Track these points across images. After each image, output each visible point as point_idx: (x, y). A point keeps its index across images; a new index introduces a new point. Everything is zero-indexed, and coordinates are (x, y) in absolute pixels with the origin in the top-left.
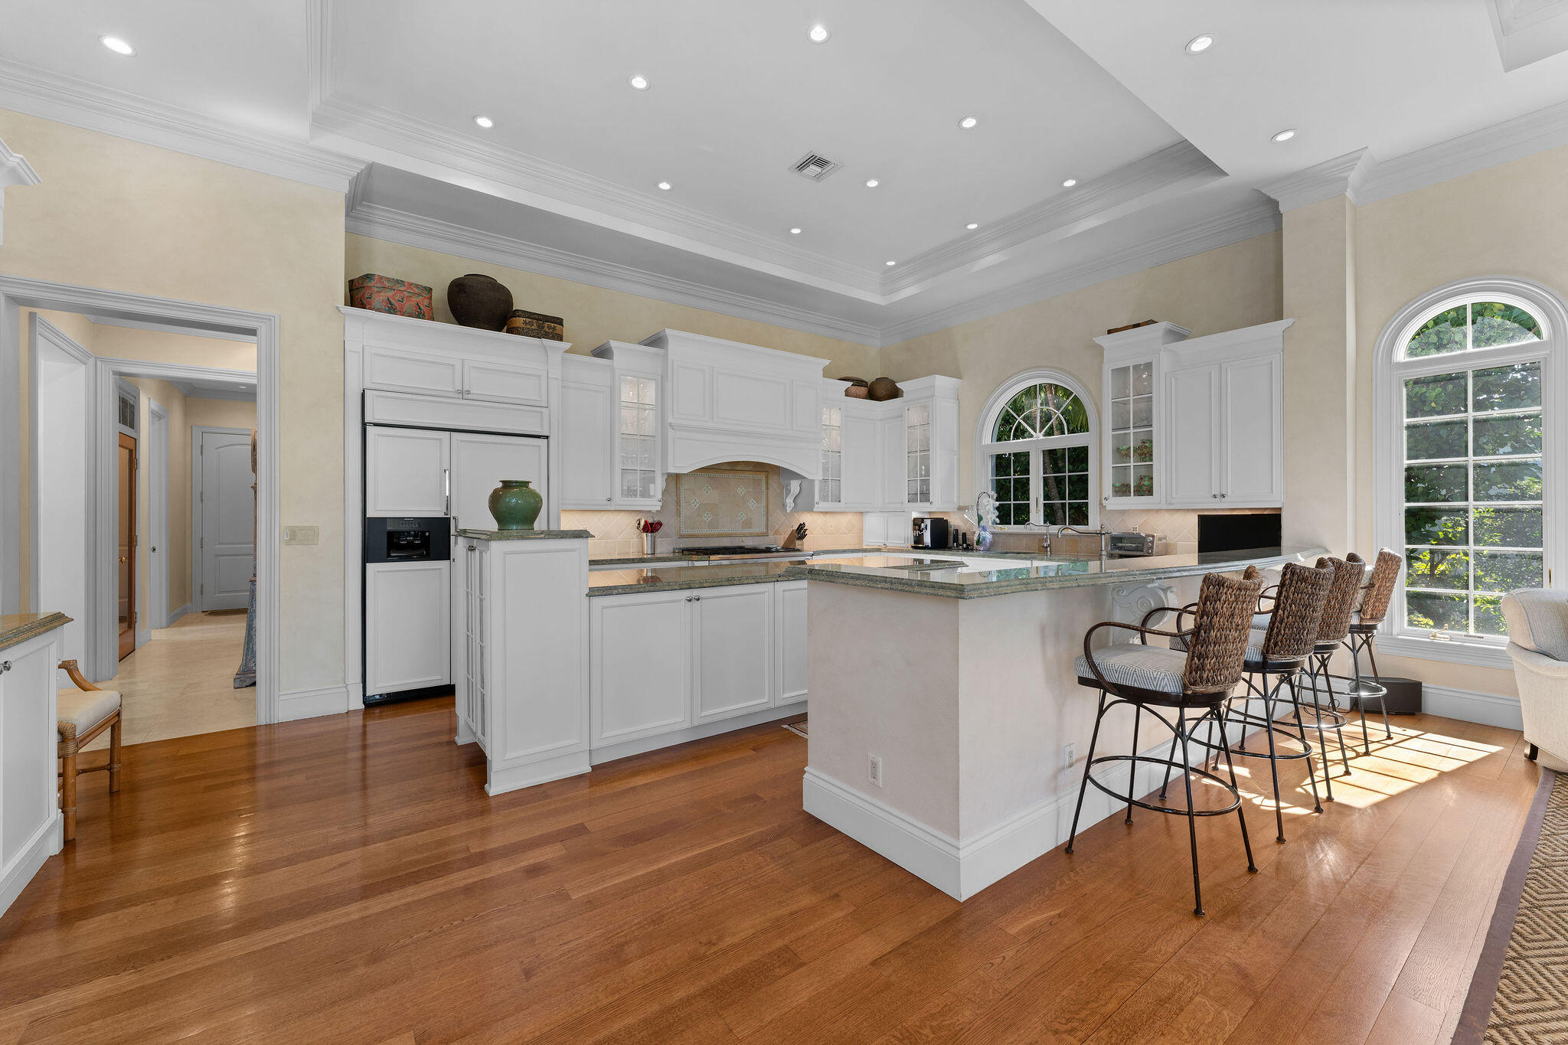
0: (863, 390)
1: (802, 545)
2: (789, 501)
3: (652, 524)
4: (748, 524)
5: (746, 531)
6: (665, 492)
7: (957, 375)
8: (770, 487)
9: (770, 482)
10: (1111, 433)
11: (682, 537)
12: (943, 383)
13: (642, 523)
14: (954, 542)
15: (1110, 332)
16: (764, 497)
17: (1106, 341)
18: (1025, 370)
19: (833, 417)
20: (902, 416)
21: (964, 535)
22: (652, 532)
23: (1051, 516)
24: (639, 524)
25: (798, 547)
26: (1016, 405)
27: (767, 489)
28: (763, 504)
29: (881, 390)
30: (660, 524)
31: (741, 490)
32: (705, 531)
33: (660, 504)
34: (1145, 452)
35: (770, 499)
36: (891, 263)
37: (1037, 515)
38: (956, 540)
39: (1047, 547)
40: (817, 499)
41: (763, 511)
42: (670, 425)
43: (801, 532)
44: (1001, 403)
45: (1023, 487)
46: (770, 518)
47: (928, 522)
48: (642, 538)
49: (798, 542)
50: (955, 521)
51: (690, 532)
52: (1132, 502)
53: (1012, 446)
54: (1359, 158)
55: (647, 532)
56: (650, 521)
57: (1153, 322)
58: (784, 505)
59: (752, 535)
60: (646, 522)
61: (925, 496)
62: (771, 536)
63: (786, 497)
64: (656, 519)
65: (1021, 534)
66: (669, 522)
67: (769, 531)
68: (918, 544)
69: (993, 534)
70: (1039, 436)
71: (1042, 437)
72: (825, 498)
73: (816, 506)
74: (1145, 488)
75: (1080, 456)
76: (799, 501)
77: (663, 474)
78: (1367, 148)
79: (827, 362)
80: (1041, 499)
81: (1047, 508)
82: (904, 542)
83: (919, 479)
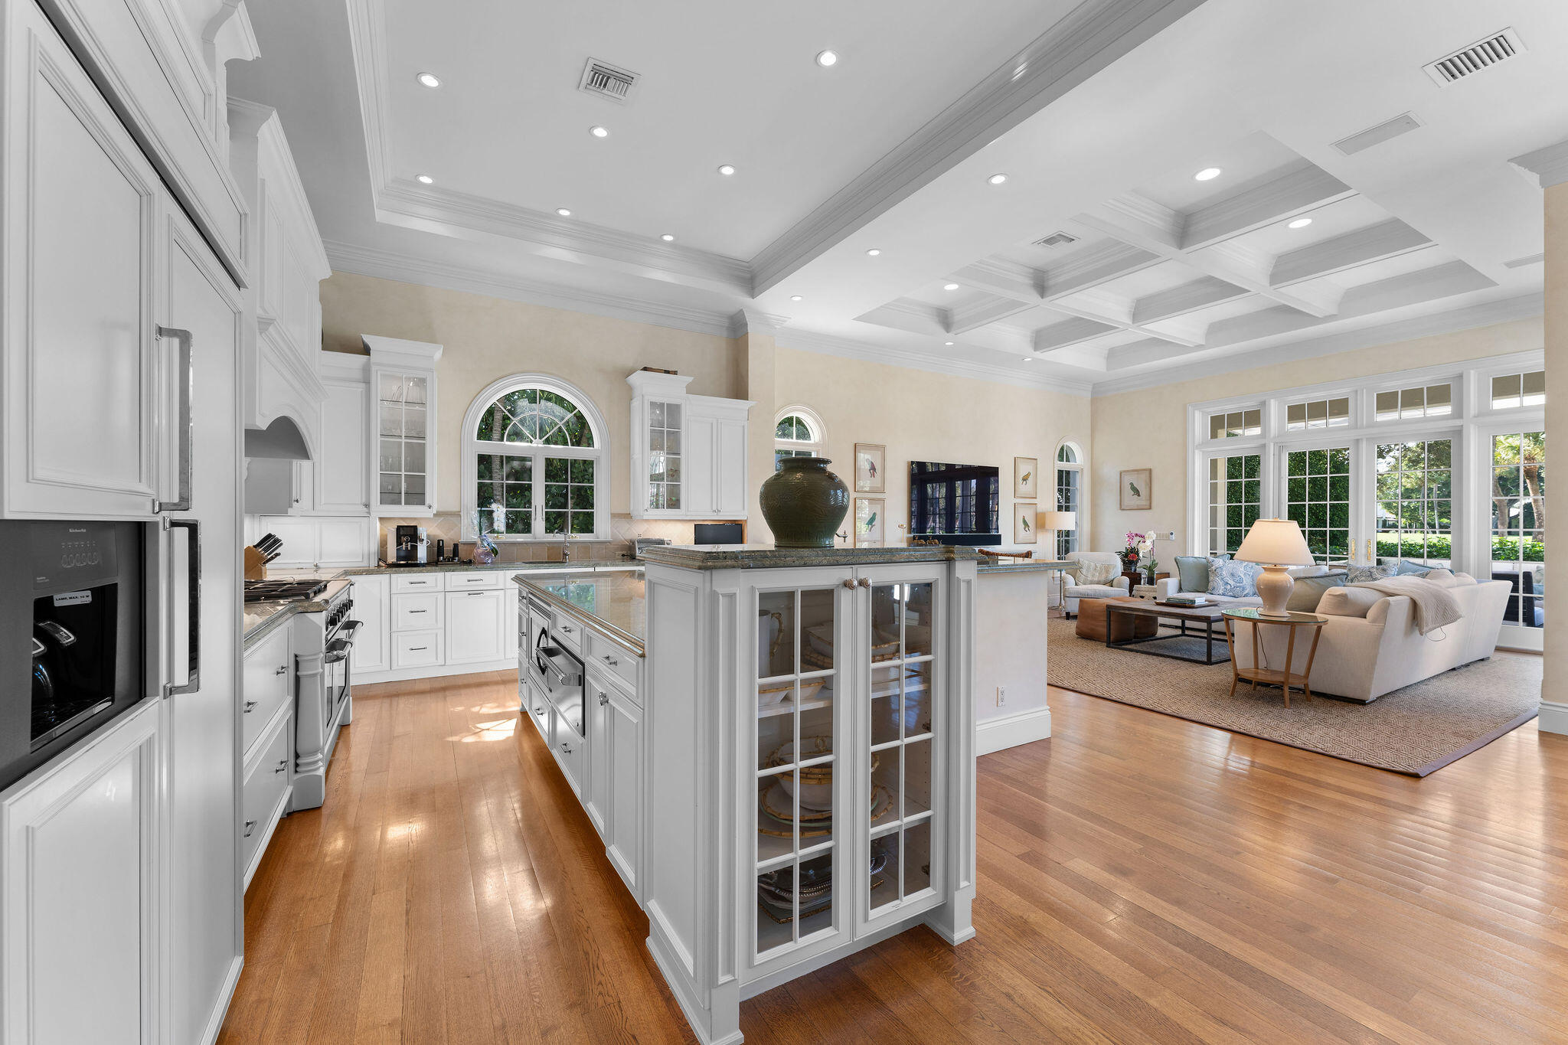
10: (648, 455)
14: (439, 556)
15: (642, 369)
21: (456, 547)
23: (554, 523)
26: (510, 403)
37: (539, 524)
38: (441, 552)
39: (567, 555)
40: (295, 493)
43: (271, 542)
44: (492, 397)
52: (664, 513)
53: (505, 448)
57: (675, 373)
61: (416, 495)
65: (526, 543)
70: (538, 442)
71: (543, 445)
74: (674, 503)
75: (585, 470)
80: (544, 507)
81: (548, 517)
82: (361, 560)
83: (403, 473)
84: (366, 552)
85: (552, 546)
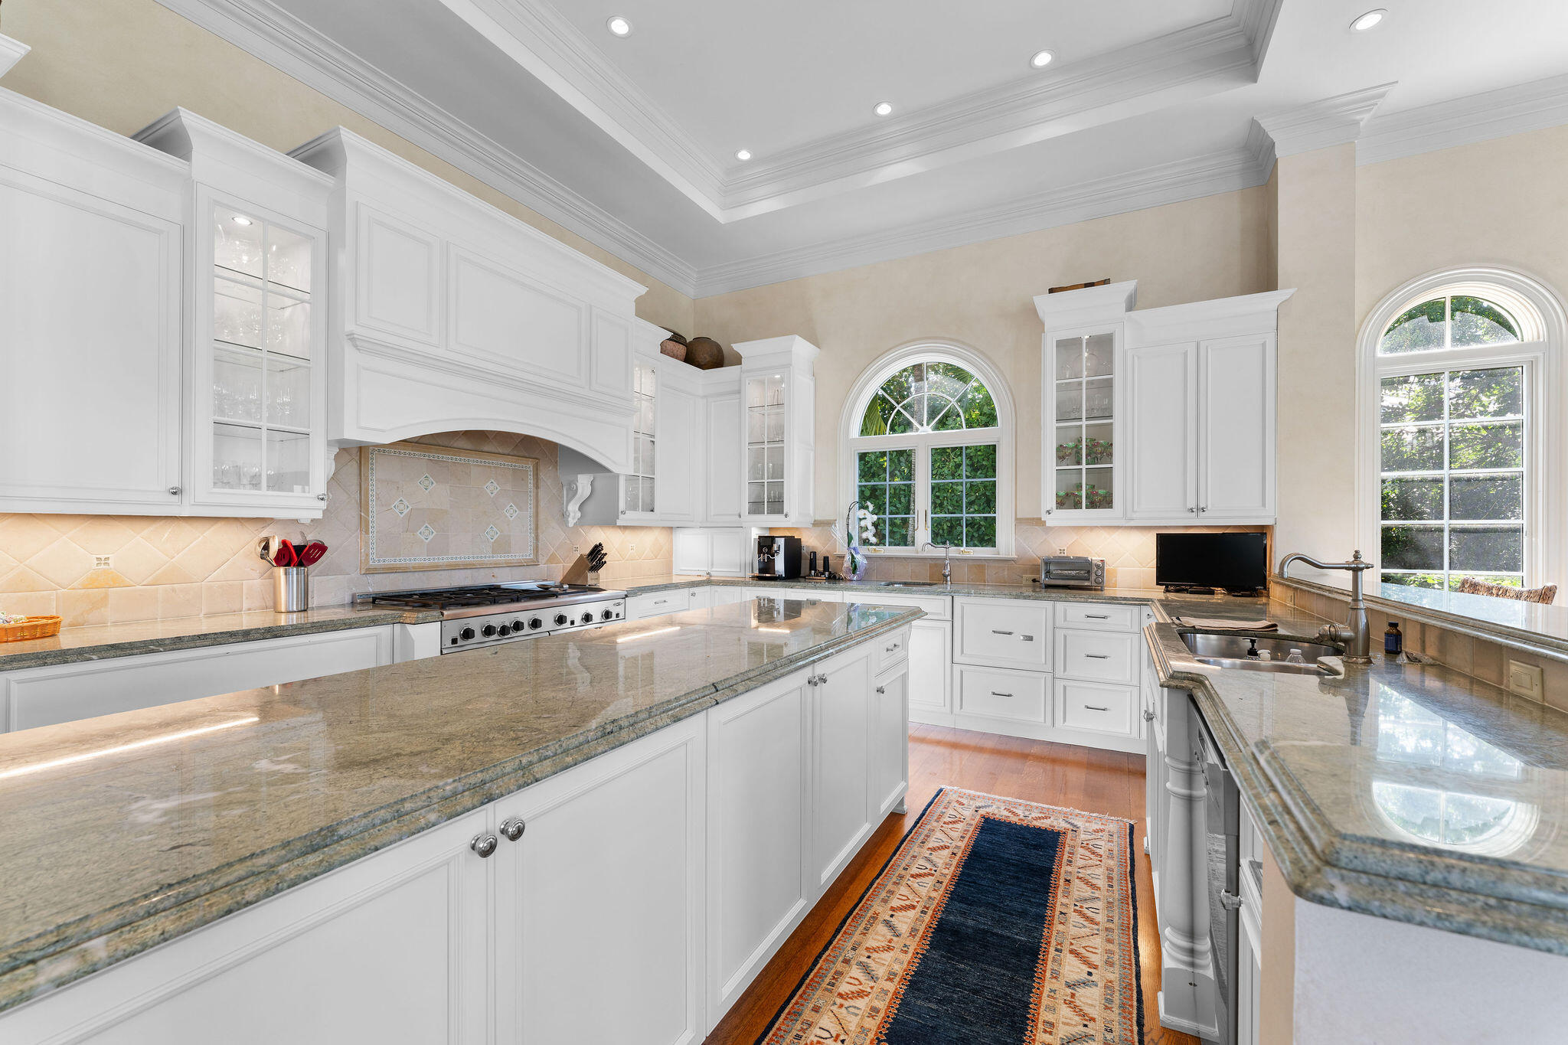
0: (681, 350)
1: (597, 579)
2: (573, 508)
3: (299, 549)
4: (503, 545)
5: (501, 558)
6: (334, 481)
7: (816, 343)
8: (541, 484)
9: (541, 475)
10: (1055, 425)
11: (370, 571)
12: (801, 349)
13: (275, 547)
14: (811, 570)
15: (1051, 291)
16: (531, 502)
17: (1046, 305)
18: (909, 342)
19: (644, 383)
20: (739, 392)
21: (826, 559)
22: (300, 564)
23: (944, 533)
24: (266, 548)
25: (590, 582)
26: (896, 388)
27: (537, 487)
28: (531, 511)
29: (703, 355)
30: (321, 548)
31: (492, 488)
32: (422, 559)
33: (323, 505)
34: (1101, 450)
35: (542, 504)
36: (744, 155)
37: (922, 533)
38: (813, 565)
39: (946, 576)
40: (622, 506)
41: (529, 524)
42: (351, 338)
43: (596, 557)
44: (873, 387)
45: (904, 498)
46: (541, 536)
47: (781, 542)
48: (272, 577)
49: (590, 575)
50: (810, 541)
51: (390, 561)
52: (1084, 515)
53: (888, 441)
54: (1382, 96)
55: (288, 565)
56: (296, 541)
57: (1106, 282)
58: (564, 515)
59: (510, 565)
60: (284, 543)
61: (777, 505)
62: (542, 566)
63: (568, 502)
64: (311, 537)
65: (905, 559)
66: (340, 543)
67: (540, 557)
68: (765, 574)
69: (867, 558)
70: (926, 430)
71: (931, 432)
72: (633, 506)
73: (621, 516)
74: (1101, 499)
75: (984, 460)
76: (589, 508)
77: (330, 443)
78: (1397, 82)
79: (642, 290)
80: (929, 512)
81: (937, 525)
82: (738, 570)
83: (766, 481)
84: (743, 562)
85: (937, 564)
